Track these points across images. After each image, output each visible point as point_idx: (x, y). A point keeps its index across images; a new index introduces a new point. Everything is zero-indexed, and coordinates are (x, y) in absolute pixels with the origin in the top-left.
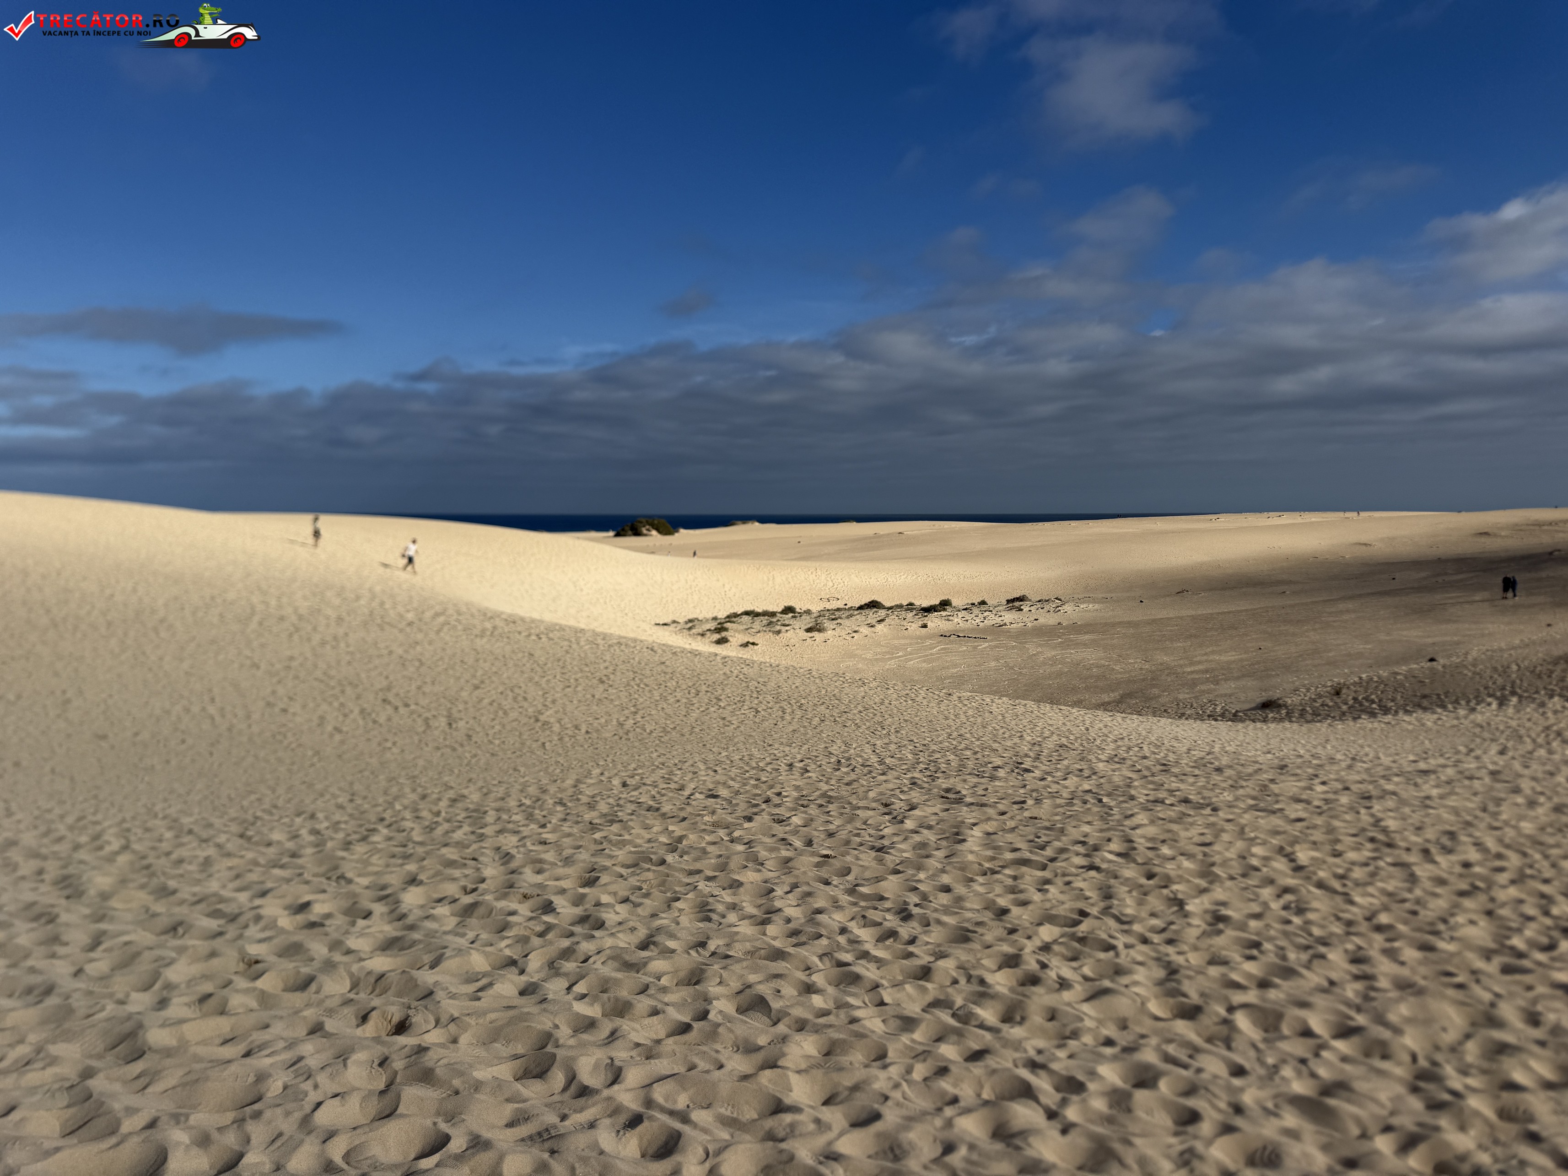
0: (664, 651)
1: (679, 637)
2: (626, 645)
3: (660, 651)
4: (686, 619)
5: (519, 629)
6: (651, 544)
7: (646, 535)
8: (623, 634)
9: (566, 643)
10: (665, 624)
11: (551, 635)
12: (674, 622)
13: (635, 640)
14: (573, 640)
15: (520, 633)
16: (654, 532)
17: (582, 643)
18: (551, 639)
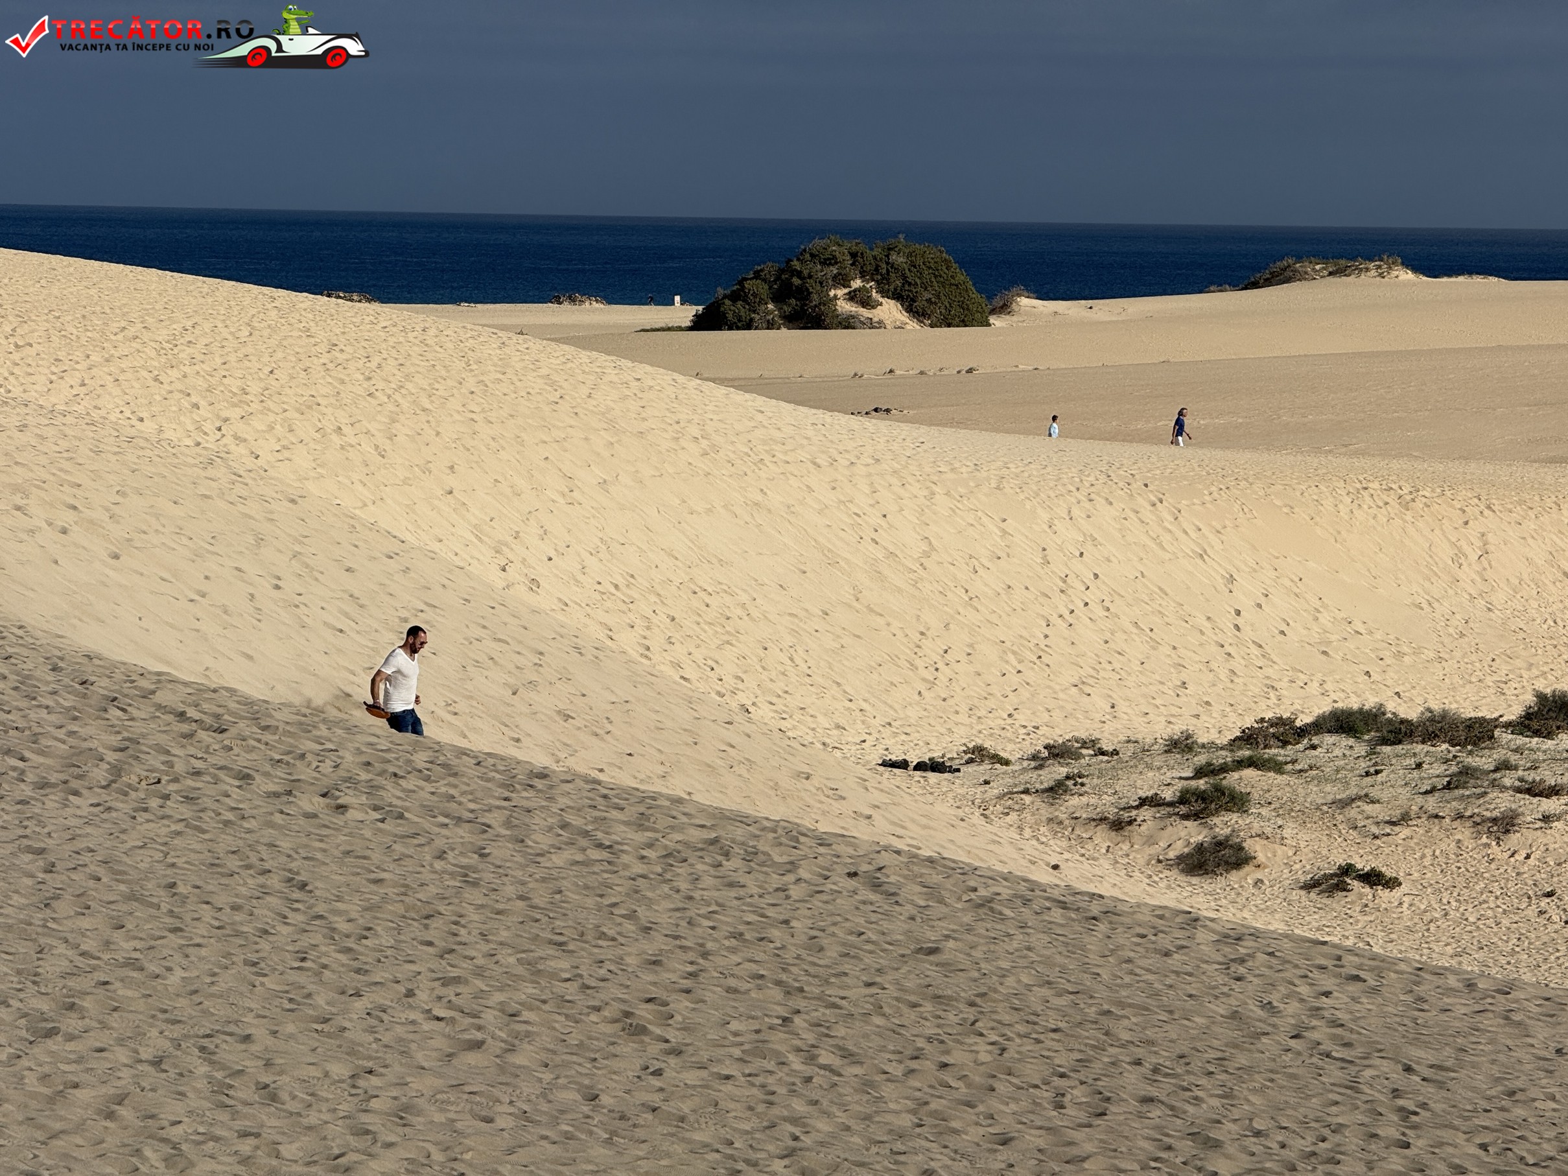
0: (933, 892)
1: (1003, 829)
2: (751, 855)
3: (912, 892)
4: (1037, 744)
5: (242, 759)
6: (872, 369)
7: (847, 323)
8: (731, 802)
9: (463, 833)
10: (935, 767)
11: (391, 794)
12: (978, 754)
13: (793, 835)
14: (495, 819)
15: (245, 777)
16: (889, 310)
17: (540, 840)
18: (388, 813)
